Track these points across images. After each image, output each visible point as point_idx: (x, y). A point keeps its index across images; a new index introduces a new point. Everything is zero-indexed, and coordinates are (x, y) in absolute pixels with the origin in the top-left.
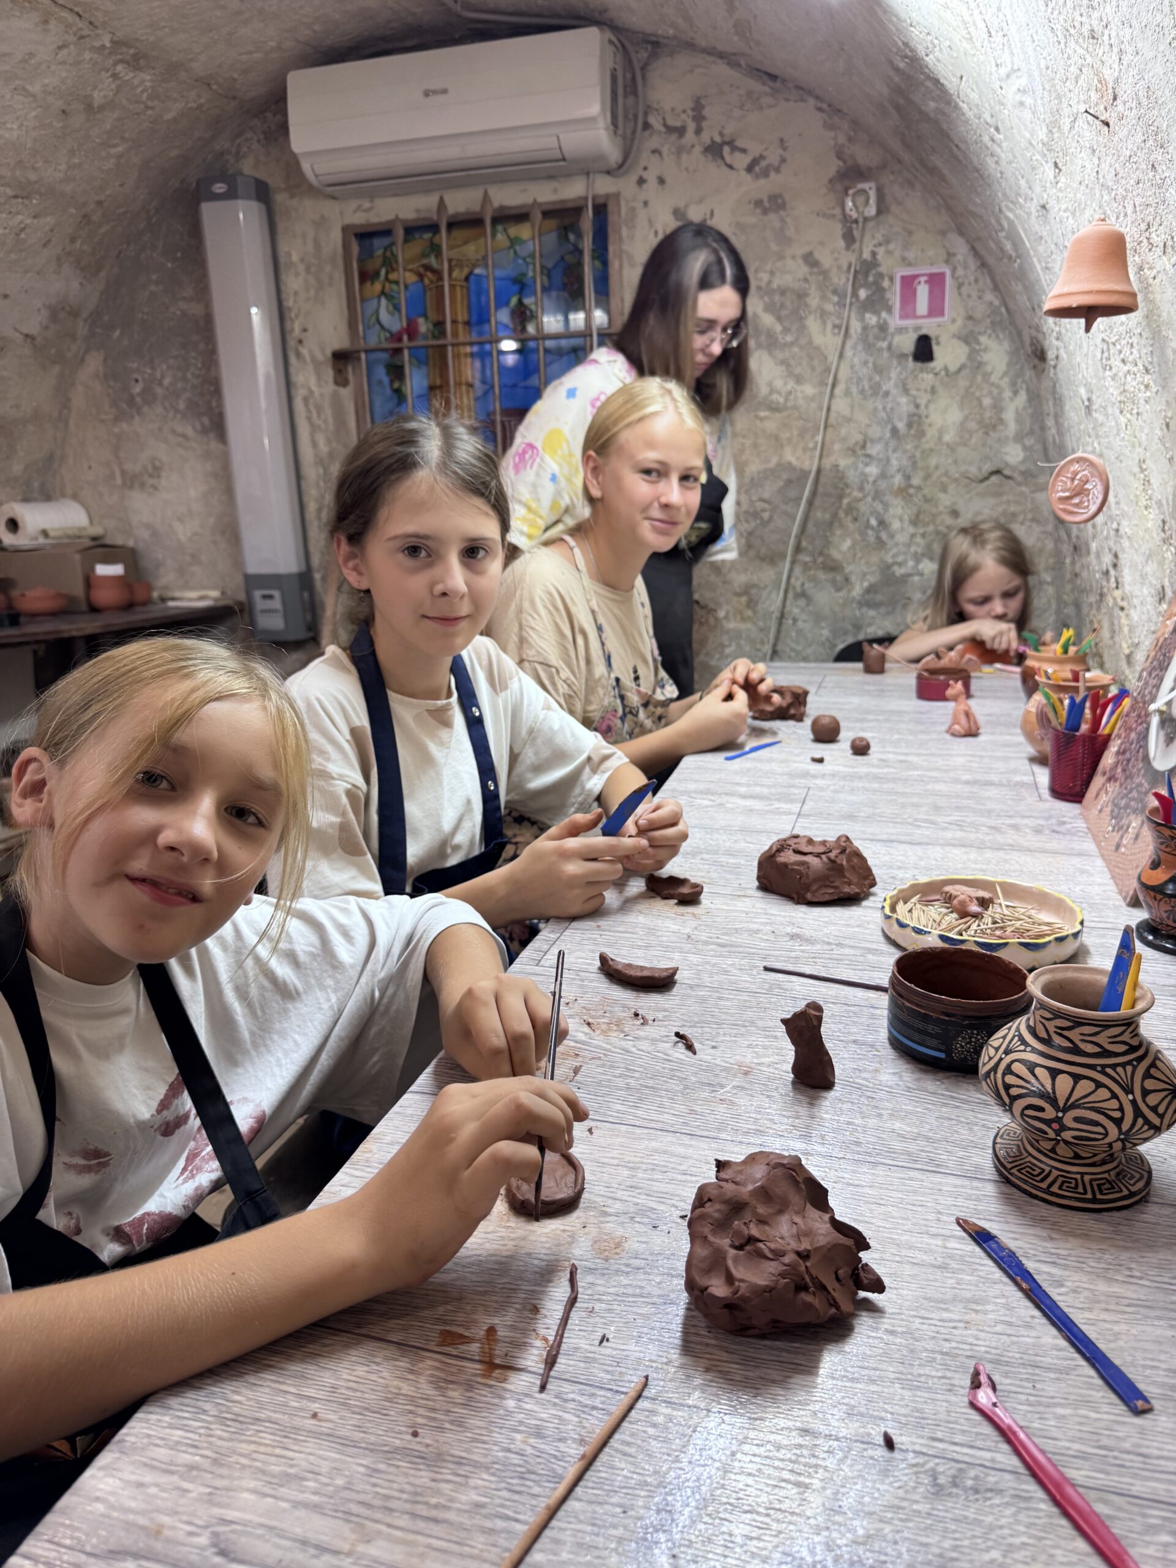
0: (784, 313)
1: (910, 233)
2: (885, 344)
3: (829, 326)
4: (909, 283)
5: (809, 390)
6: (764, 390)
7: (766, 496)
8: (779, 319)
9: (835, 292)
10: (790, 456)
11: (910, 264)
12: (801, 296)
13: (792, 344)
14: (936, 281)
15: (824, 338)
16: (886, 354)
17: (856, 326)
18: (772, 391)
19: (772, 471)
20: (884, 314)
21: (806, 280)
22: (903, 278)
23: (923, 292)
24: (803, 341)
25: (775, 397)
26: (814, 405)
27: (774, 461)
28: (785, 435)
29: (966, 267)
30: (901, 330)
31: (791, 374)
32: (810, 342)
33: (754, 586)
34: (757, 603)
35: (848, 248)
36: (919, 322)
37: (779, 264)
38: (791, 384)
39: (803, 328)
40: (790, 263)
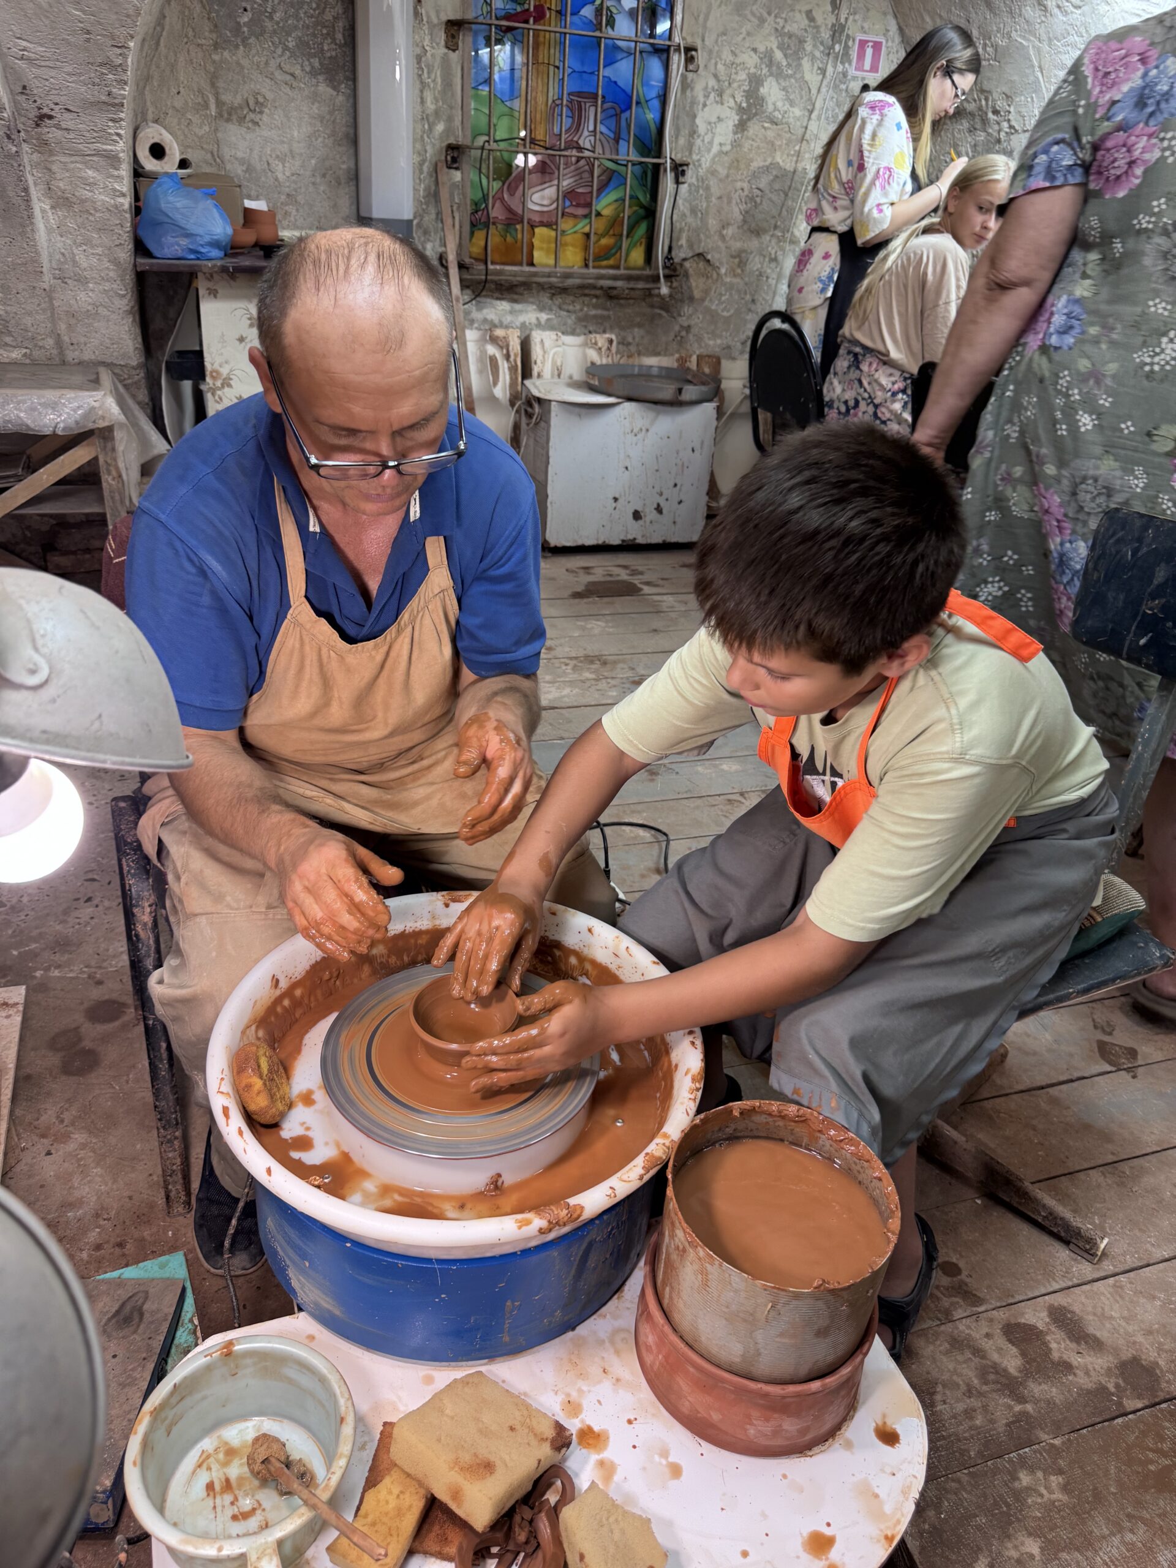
0: (789, 52)
1: (868, 10)
2: (843, 87)
3: (816, 68)
4: (863, 44)
5: (797, 112)
6: (770, 108)
7: (761, 186)
8: (786, 56)
9: (822, 43)
10: (778, 159)
11: (865, 32)
12: (801, 41)
13: (791, 76)
14: (877, 46)
15: (811, 76)
16: (844, 94)
17: (830, 69)
18: (776, 109)
19: (768, 167)
20: (847, 65)
21: (806, 30)
22: (860, 41)
23: (869, 52)
24: (798, 76)
25: (776, 114)
26: (798, 123)
27: (769, 160)
28: (778, 143)
29: (893, 41)
30: (854, 78)
31: (788, 99)
32: (803, 77)
33: (745, 251)
34: (745, 264)
35: (833, 12)
36: (865, 74)
37: (791, 14)
38: (787, 107)
39: (800, 65)
40: (797, 15)
